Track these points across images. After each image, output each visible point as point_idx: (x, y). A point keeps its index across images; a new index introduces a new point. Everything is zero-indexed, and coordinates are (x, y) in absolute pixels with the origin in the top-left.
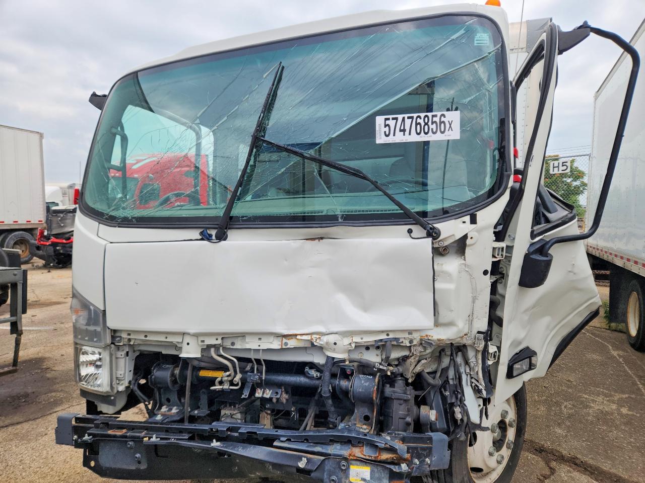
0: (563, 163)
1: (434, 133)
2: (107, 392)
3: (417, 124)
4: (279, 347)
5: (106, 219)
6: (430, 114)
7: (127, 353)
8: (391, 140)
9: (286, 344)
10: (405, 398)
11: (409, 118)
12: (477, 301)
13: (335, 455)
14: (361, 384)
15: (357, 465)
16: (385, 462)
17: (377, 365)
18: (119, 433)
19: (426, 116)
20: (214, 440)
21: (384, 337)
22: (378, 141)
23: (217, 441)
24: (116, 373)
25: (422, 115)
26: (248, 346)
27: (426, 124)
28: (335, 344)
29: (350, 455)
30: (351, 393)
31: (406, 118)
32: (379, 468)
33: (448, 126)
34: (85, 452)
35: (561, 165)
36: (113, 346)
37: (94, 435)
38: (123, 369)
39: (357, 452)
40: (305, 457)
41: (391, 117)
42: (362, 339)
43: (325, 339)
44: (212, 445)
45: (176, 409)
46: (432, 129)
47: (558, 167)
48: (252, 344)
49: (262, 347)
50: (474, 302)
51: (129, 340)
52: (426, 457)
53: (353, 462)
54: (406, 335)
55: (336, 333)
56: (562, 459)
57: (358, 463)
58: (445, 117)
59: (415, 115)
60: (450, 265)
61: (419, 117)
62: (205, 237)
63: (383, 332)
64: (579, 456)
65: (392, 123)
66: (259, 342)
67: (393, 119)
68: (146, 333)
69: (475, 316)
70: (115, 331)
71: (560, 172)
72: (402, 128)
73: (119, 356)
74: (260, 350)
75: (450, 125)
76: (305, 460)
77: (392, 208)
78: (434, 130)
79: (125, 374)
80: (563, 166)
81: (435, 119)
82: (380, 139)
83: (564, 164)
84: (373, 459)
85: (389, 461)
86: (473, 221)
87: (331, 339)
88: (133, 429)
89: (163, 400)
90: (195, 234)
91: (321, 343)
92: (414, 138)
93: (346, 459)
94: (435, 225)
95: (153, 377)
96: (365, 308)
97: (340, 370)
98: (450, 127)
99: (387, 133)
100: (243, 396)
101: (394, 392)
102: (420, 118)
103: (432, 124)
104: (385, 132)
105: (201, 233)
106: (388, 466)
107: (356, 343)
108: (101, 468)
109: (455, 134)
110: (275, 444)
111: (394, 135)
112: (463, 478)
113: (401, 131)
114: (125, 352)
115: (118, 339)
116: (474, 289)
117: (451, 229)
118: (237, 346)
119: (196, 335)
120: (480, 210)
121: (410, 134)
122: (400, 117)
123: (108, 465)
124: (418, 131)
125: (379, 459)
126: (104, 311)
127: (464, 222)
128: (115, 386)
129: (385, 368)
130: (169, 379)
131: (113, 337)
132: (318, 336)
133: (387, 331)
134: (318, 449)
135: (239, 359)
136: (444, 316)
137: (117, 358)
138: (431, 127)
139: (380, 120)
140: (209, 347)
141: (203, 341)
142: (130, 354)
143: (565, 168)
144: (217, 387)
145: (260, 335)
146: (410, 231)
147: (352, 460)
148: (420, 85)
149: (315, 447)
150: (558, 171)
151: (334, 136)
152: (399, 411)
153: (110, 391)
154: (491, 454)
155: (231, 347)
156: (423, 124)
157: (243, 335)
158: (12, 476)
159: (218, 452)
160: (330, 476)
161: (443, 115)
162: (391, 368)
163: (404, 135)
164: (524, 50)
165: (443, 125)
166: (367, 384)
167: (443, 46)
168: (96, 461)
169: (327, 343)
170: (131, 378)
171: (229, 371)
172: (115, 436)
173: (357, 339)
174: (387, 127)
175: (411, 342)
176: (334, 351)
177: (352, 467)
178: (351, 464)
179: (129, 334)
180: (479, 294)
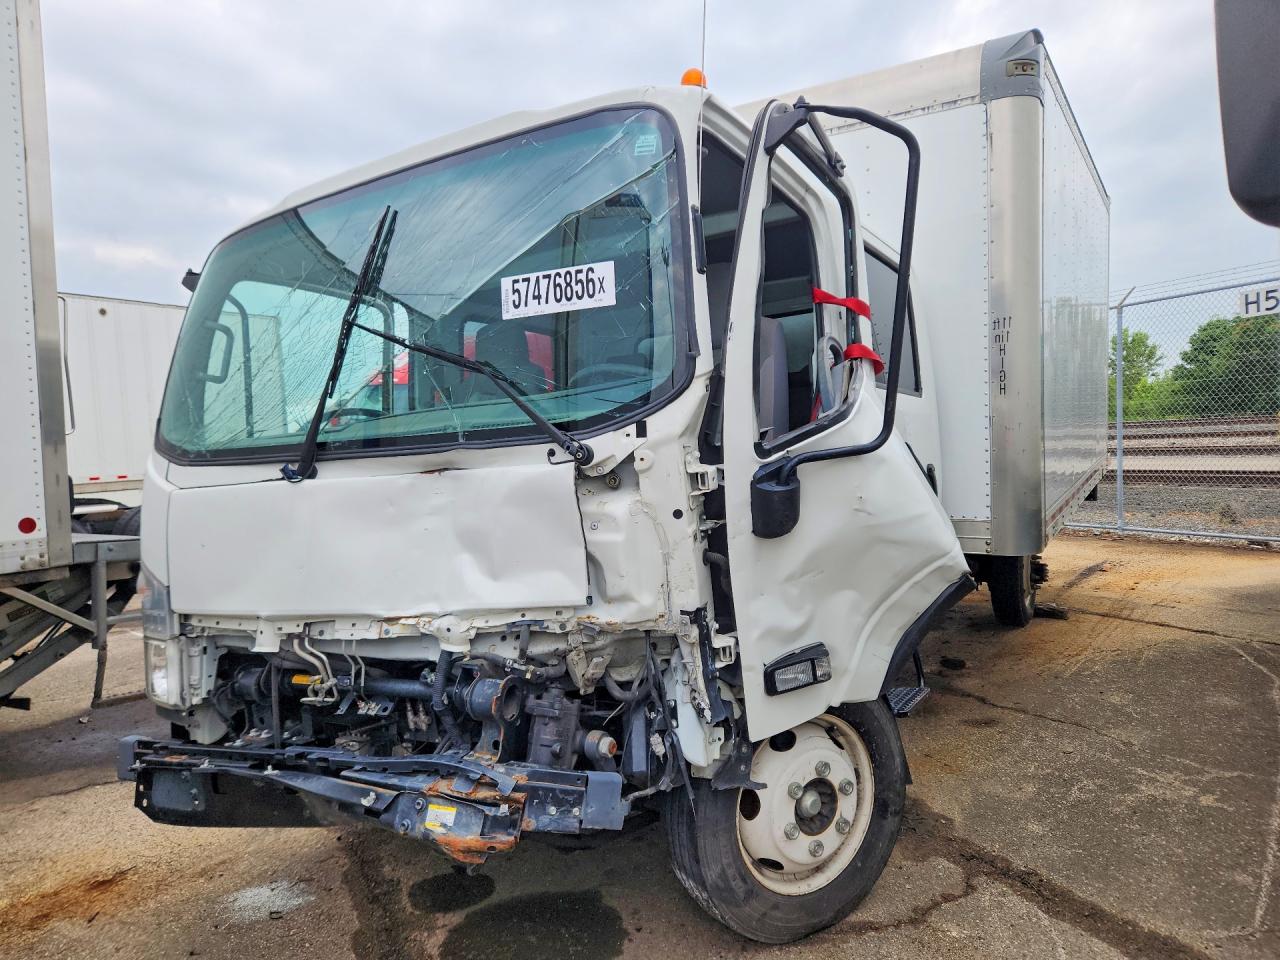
0: (1268, 292)
1: (580, 298)
2: (176, 705)
3: (555, 286)
4: (376, 637)
5: (178, 455)
6: (573, 270)
7: (205, 649)
8: (523, 312)
9: (387, 632)
10: (551, 715)
11: (545, 277)
12: (671, 561)
13: (411, 789)
14: (484, 693)
15: (438, 804)
16: (483, 802)
17: (509, 663)
18: (175, 759)
19: (568, 273)
20: (270, 767)
21: (517, 618)
22: (506, 316)
23: (274, 768)
24: (189, 678)
25: (563, 271)
26: (337, 636)
27: (568, 285)
28: (449, 630)
29: (430, 789)
30: (468, 706)
31: (541, 278)
32: (470, 810)
33: (598, 285)
34: (138, 787)
35: (1263, 297)
36: (183, 638)
37: (149, 763)
38: (198, 673)
39: (443, 786)
40: (374, 791)
41: (520, 277)
42: (487, 622)
43: (437, 623)
44: (266, 773)
45: (267, 733)
46: (577, 292)
47: (1257, 302)
48: (342, 632)
49: (355, 638)
50: (667, 564)
51: (203, 629)
52: (573, 806)
53: (434, 800)
54: (552, 616)
55: (450, 614)
56: (1003, 872)
57: (440, 801)
58: (593, 272)
59: (553, 272)
60: (617, 505)
61: (558, 274)
62: (288, 476)
63: (516, 610)
64: (1043, 872)
65: (522, 286)
66: (352, 630)
67: (524, 280)
68: (219, 618)
69: (673, 585)
70: (186, 617)
71: (1263, 312)
72: (536, 294)
73: (192, 653)
74: (351, 641)
75: (601, 283)
76: (373, 795)
77: (523, 419)
78: (580, 294)
79: (200, 679)
80: (1268, 299)
81: (580, 276)
82: (509, 313)
83: (1270, 295)
84: (464, 796)
85: (489, 801)
86: (642, 432)
87: (444, 623)
88: (195, 755)
89: (256, 720)
90: (275, 471)
91: (431, 629)
92: (553, 308)
93: (423, 795)
94: (582, 442)
95: (237, 685)
96: (495, 574)
97: (458, 671)
98: (601, 287)
99: (517, 303)
100: (339, 712)
101: (539, 705)
102: (560, 277)
103: (577, 284)
104: (514, 301)
105: (282, 470)
106: (480, 807)
107: (478, 628)
108: (154, 808)
109: (607, 298)
110: (344, 773)
111: (526, 305)
112: (723, 870)
113: (534, 297)
114: (201, 648)
115: (190, 628)
116: (664, 543)
117: (609, 447)
118: (327, 636)
119: (270, 619)
120: (653, 413)
121: (547, 302)
122: (533, 276)
123: (161, 805)
124: (558, 297)
125: (473, 797)
126: (168, 587)
127: (628, 435)
128: (187, 697)
129: (523, 668)
130: (253, 688)
131: (183, 626)
132: (427, 619)
133: (524, 609)
134: (395, 781)
135: (328, 655)
136: (613, 585)
137: (190, 656)
138: (575, 288)
139: (506, 283)
140: (290, 636)
141: (280, 629)
142: (208, 650)
143: (1272, 303)
144: (310, 699)
145: (354, 618)
146: (552, 453)
147: (431, 796)
148: (558, 226)
149: (391, 778)
150: (1258, 311)
151: (447, 313)
152: (545, 735)
153: (179, 703)
154: (789, 836)
155: (319, 638)
156: (564, 285)
157: (330, 620)
158: (113, 844)
159: (285, 788)
160: (404, 819)
161: (591, 270)
162: (532, 668)
163: (539, 303)
164: (977, 99)
165: (591, 283)
166: (490, 691)
167: (591, 162)
168: (149, 800)
169: (438, 629)
170: (212, 687)
171: (319, 674)
172: (171, 764)
173: (480, 623)
174: (516, 294)
175: (563, 626)
176: (448, 641)
177: (431, 807)
178: (430, 803)
179: (200, 621)
180: (674, 550)
